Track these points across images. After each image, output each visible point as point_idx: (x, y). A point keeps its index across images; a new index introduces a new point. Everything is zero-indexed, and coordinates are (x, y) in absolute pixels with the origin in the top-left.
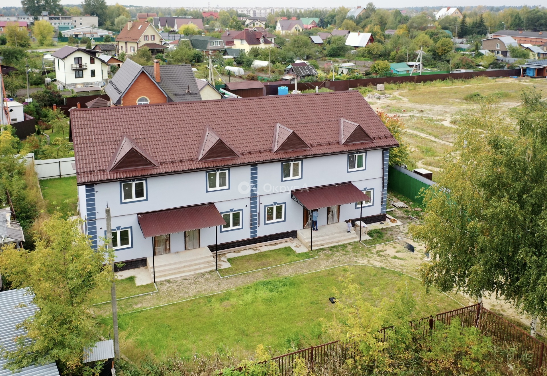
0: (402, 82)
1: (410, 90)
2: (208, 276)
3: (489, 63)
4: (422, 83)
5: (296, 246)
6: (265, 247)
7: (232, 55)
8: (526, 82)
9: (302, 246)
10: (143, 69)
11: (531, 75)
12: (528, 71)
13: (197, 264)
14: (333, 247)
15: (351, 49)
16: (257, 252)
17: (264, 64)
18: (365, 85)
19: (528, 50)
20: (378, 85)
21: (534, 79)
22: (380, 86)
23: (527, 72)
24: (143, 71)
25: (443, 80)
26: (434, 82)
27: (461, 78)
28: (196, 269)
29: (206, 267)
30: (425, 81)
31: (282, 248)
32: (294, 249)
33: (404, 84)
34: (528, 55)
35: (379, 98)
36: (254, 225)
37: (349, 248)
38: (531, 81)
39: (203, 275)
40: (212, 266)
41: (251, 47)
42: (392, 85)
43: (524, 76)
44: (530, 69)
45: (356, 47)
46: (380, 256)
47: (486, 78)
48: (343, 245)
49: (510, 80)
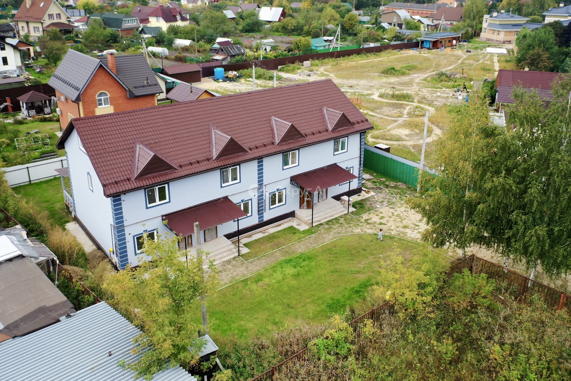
0: (325, 58)
1: (332, 65)
2: (234, 262)
3: (393, 36)
4: (342, 58)
5: (298, 225)
6: (271, 229)
7: (150, 34)
8: (424, 53)
9: (303, 224)
10: (101, 63)
11: (428, 46)
12: (425, 43)
13: (220, 254)
14: (329, 221)
15: (265, 24)
16: (266, 234)
17: (187, 43)
18: (293, 63)
19: (419, 23)
20: (304, 62)
21: (430, 51)
22: (307, 63)
23: (425, 45)
24: (101, 65)
25: (358, 54)
26: (352, 56)
27: (372, 52)
28: (221, 258)
29: (229, 255)
30: (344, 56)
31: (287, 228)
32: (297, 227)
33: (326, 60)
34: (420, 27)
35: (309, 75)
36: (260, 211)
37: (342, 220)
38: (428, 53)
39: (229, 262)
40: (234, 253)
41: (169, 24)
42: (316, 62)
43: (422, 48)
44: (427, 41)
45: (270, 22)
46: (368, 224)
47: (393, 51)
48: (336, 219)
49: (412, 52)
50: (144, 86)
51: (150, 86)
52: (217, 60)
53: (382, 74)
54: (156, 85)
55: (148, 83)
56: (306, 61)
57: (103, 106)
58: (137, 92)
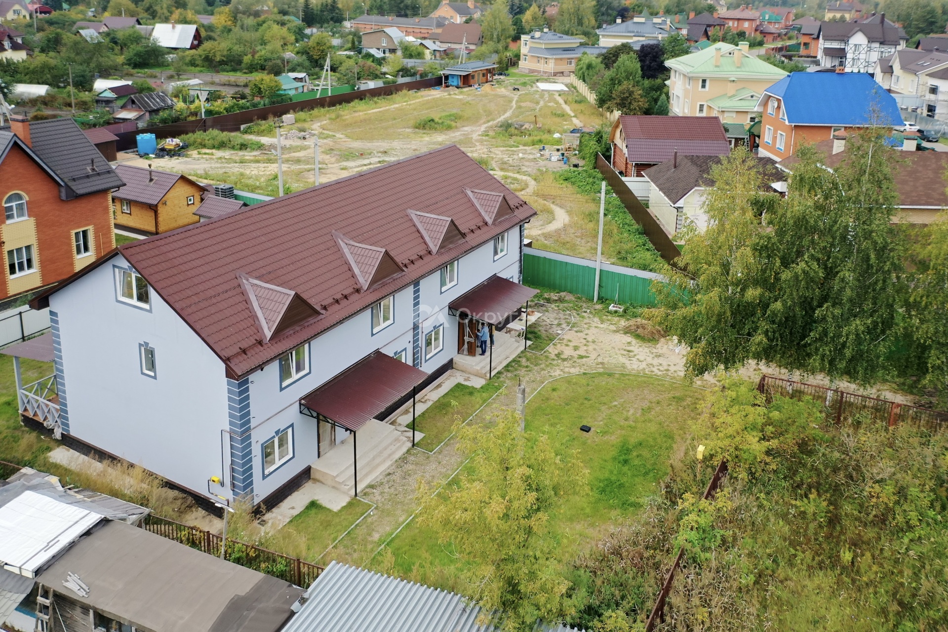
0: (312, 109)
1: (330, 119)
2: (412, 458)
3: (397, 69)
4: (338, 107)
5: (465, 380)
6: (432, 394)
8: (455, 94)
9: (472, 377)
10: (15, 138)
11: (455, 83)
12: (450, 79)
13: (385, 449)
14: (507, 366)
15: (169, 53)
16: (429, 404)
18: (265, 118)
19: (422, 47)
20: (284, 117)
21: (460, 90)
22: (288, 118)
23: (450, 81)
24: (15, 143)
25: (361, 99)
26: (352, 104)
27: (380, 95)
29: (400, 447)
30: (340, 103)
31: (451, 390)
32: (466, 383)
33: (315, 112)
34: (423, 54)
35: (304, 138)
37: (523, 361)
38: (461, 93)
39: (404, 459)
40: (404, 443)
42: (302, 115)
43: (447, 86)
44: (453, 76)
45: (175, 49)
46: (564, 360)
47: (410, 92)
48: (514, 361)
49: (436, 93)
50: (88, 177)
51: (99, 174)
52: (125, 120)
53: (417, 130)
54: (109, 172)
55: (93, 170)
56: (285, 114)
57: (16, 219)
58: (80, 188)
